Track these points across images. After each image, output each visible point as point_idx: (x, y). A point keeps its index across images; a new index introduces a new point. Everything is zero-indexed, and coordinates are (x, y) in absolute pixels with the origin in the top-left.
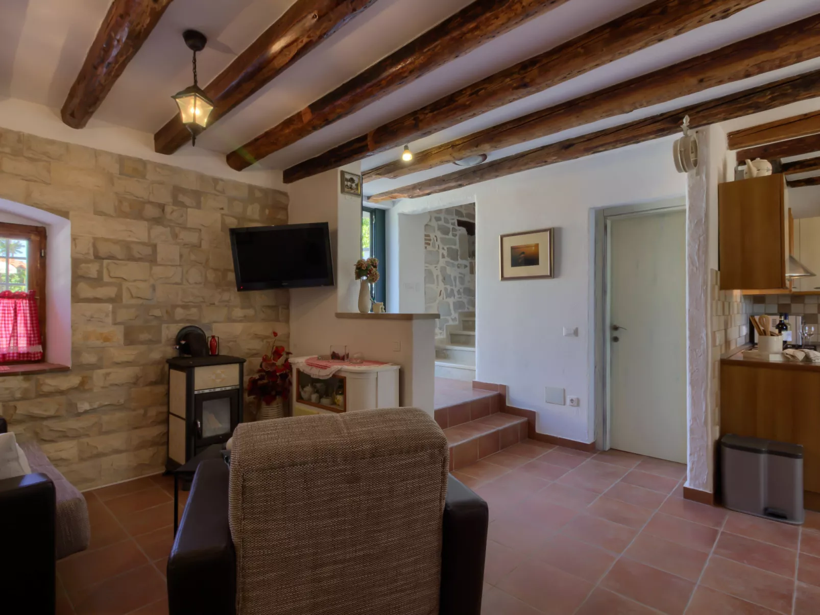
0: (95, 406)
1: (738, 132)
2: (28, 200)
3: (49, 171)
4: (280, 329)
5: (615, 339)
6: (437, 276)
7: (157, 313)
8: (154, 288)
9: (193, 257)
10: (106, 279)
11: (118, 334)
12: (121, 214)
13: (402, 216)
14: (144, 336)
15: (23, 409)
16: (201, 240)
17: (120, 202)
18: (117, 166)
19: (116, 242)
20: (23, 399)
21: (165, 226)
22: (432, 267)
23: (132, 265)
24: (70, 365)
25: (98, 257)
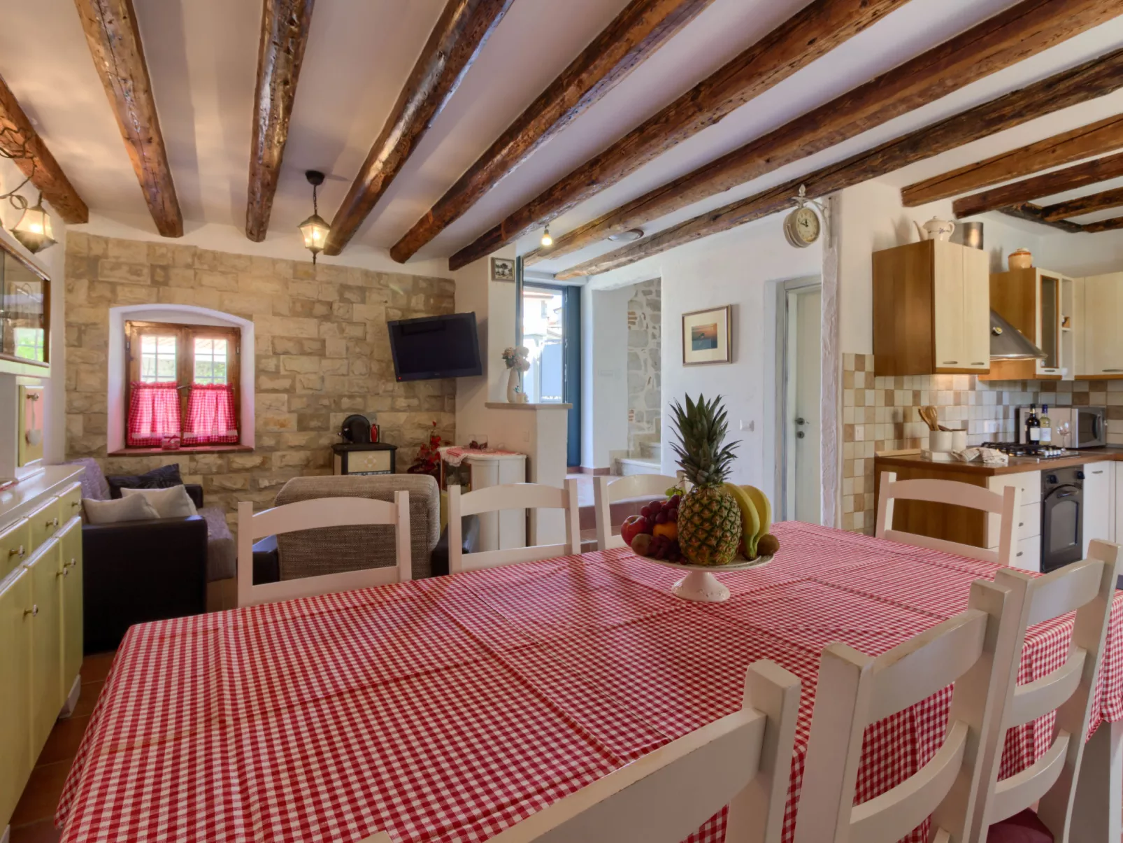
0: (273, 483)
1: (912, 187)
2: (221, 308)
3: (237, 282)
4: (445, 420)
5: (800, 435)
6: (645, 362)
7: (326, 402)
8: (323, 379)
9: (358, 350)
10: (283, 372)
11: (293, 420)
12: (295, 314)
13: (597, 293)
14: (314, 424)
15: (217, 481)
16: (366, 333)
17: (294, 303)
18: (291, 271)
19: (290, 339)
20: (218, 473)
21: (333, 322)
22: (638, 351)
23: (304, 358)
24: (253, 447)
25: (275, 353)
